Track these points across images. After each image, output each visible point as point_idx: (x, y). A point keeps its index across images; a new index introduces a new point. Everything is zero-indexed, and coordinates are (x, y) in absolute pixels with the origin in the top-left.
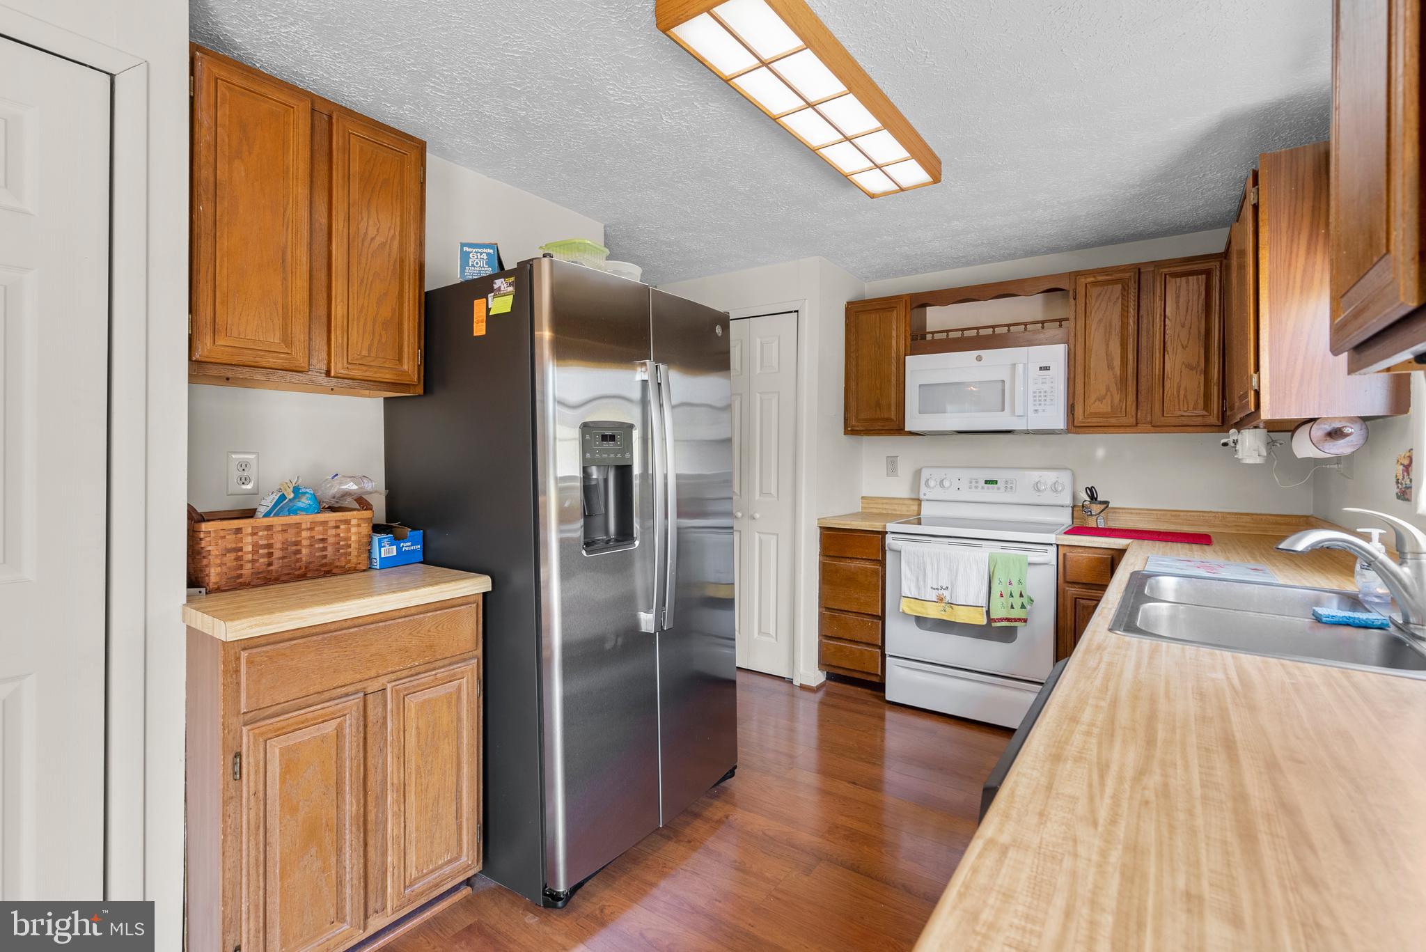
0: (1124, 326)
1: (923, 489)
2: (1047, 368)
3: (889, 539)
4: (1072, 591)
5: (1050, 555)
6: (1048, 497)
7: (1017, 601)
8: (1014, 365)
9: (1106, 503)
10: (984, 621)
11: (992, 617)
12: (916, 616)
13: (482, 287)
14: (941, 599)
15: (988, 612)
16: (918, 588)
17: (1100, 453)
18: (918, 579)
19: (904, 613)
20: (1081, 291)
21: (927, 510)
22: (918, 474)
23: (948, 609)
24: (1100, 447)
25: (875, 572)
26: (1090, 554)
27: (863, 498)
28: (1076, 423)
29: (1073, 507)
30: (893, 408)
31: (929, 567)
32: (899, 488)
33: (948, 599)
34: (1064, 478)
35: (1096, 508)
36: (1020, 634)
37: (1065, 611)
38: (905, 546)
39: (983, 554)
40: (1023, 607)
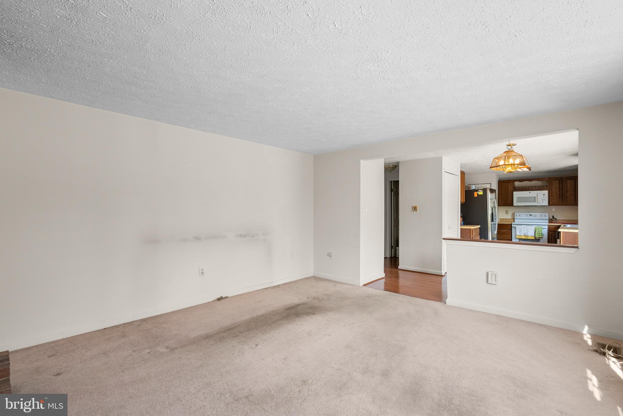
0: (559, 188)
1: (515, 217)
2: (544, 195)
3: (513, 225)
4: (551, 233)
5: (547, 227)
6: (544, 218)
7: (541, 235)
8: (538, 194)
9: (556, 218)
10: (534, 238)
11: (536, 237)
12: (519, 239)
13: (477, 191)
14: (525, 235)
15: (535, 237)
16: (520, 234)
17: (554, 210)
18: (520, 232)
19: (517, 238)
20: (551, 181)
21: (515, 220)
22: (514, 214)
23: (526, 237)
24: (554, 209)
25: (509, 232)
26: (555, 226)
27: (500, 219)
28: (550, 204)
29: (549, 220)
30: (510, 201)
31: (522, 230)
32: (509, 216)
33: (526, 235)
34: (547, 214)
35: (554, 220)
36: (541, 240)
37: (549, 235)
38: (517, 227)
39: (534, 227)
40: (542, 235)
